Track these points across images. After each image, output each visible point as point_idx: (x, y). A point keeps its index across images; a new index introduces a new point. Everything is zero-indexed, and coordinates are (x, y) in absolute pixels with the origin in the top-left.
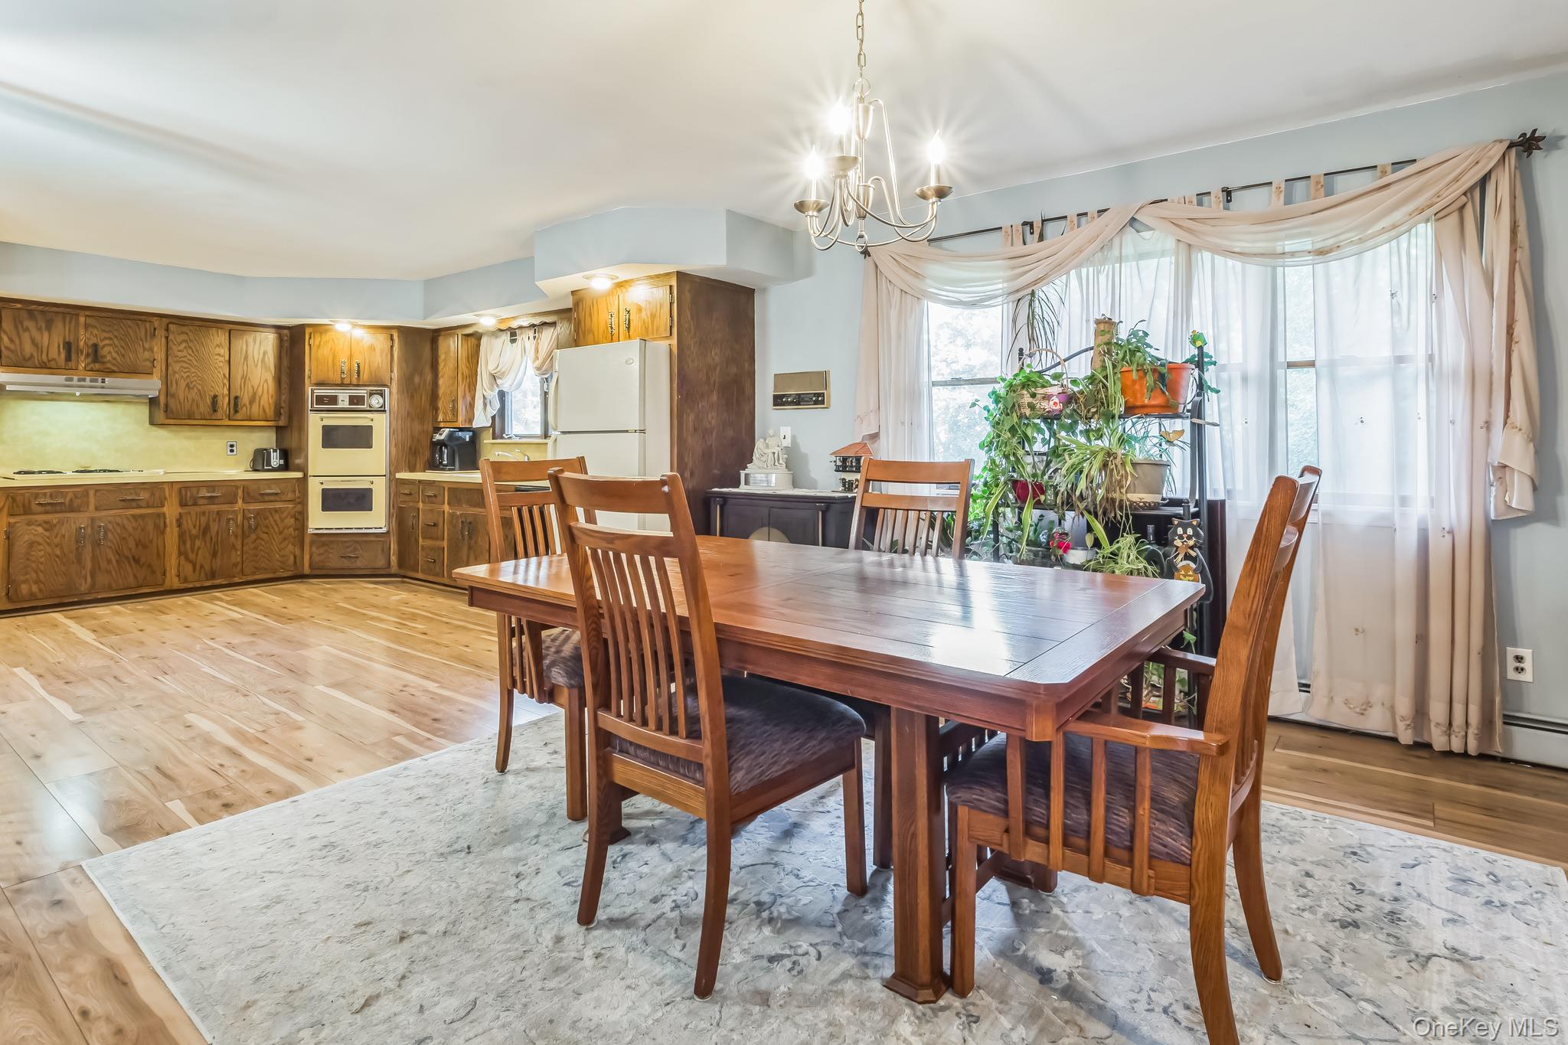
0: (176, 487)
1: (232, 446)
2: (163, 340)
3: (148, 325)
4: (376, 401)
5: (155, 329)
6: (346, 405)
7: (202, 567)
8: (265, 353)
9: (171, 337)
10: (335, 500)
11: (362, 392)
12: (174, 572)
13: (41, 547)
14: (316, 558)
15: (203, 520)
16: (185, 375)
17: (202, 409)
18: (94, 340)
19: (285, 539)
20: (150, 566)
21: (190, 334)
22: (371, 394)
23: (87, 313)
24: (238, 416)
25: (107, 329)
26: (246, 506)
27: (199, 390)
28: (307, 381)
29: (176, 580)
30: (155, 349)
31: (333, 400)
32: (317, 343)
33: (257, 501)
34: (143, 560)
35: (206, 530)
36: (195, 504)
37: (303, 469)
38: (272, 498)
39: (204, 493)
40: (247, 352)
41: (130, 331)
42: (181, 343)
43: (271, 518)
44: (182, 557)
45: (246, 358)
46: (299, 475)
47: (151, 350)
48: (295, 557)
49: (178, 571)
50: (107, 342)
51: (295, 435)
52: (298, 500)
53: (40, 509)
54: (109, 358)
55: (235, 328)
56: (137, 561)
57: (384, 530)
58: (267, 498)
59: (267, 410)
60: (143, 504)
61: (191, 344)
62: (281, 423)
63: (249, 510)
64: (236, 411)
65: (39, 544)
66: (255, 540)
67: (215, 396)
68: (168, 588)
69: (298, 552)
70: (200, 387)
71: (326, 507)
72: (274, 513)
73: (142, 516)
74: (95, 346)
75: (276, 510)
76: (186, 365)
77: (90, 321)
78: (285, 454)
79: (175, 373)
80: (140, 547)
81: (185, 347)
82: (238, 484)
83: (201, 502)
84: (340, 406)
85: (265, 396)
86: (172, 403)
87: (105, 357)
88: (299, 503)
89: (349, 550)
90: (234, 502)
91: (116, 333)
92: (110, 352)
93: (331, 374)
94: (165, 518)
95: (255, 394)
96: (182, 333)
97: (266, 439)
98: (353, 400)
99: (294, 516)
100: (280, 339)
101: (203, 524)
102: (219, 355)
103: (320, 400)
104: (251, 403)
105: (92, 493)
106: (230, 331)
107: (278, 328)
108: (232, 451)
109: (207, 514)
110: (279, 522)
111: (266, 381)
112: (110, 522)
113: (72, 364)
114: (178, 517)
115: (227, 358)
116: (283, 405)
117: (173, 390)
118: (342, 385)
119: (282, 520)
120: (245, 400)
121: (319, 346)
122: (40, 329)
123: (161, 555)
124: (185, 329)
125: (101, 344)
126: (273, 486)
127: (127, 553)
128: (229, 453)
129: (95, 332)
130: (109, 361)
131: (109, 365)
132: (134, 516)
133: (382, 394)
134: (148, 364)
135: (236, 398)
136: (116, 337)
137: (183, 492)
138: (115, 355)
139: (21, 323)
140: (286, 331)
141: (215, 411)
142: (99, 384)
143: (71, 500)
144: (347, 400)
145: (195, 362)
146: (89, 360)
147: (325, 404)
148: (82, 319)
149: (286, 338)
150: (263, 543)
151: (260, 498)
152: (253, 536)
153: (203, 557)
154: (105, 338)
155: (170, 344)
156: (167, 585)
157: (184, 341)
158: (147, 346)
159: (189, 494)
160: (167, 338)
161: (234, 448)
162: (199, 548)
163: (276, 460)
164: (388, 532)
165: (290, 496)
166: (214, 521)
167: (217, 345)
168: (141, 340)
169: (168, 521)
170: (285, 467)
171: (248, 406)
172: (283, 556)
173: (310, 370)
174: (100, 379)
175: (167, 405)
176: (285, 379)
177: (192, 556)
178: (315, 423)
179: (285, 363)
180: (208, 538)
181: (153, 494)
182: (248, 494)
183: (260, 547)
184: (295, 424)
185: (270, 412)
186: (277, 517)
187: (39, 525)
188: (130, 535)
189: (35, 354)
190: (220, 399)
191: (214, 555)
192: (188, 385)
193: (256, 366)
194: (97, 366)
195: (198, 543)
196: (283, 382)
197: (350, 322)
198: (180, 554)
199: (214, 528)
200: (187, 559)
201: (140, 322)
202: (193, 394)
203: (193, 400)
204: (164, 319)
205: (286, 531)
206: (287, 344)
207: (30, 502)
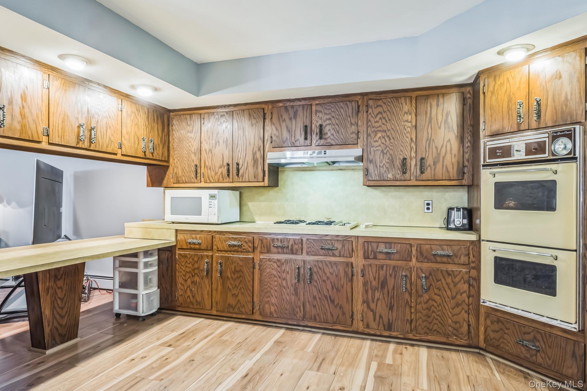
0: (361, 241)
7: (381, 317)
12: (359, 316)
13: (275, 279)
15: (382, 273)
19: (457, 305)
20: (341, 307)
26: (419, 265)
28: (481, 134)
29: (361, 324)
33: (429, 261)
34: (336, 303)
35: (384, 284)
36: (375, 258)
37: (479, 231)
38: (444, 259)
39: (382, 248)
43: (443, 280)
44: (365, 305)
48: (469, 326)
49: (363, 316)
52: (472, 265)
53: (275, 250)
56: (333, 301)
58: (438, 259)
60: (336, 253)
65: (275, 276)
66: (428, 301)
68: (356, 330)
69: (472, 321)
73: (335, 263)
75: (448, 273)
80: (335, 290)
82: (412, 242)
83: (380, 256)
85: (449, 155)
88: (473, 268)
90: (408, 259)
94: (352, 267)
99: (468, 282)
101: (382, 279)
104: (435, 165)
105: (304, 240)
109: (385, 268)
110: (452, 286)
111: (450, 141)
112: (315, 266)
114: (362, 267)
119: (455, 285)
120: (431, 161)
123: (351, 300)
126: (445, 247)
127: (326, 293)
132: (331, 263)
137: (366, 244)
143: (292, 245)
150: (435, 304)
152: (426, 296)
153: (381, 308)
156: (354, 328)
159: (370, 248)
162: (378, 299)
166: (391, 276)
169: (355, 270)
172: (455, 323)
177: (373, 306)
180: (385, 291)
181: (344, 246)
182: (421, 253)
183: (433, 308)
186: (449, 280)
187: (275, 262)
188: (328, 278)
191: (391, 308)
195: (377, 294)
198: (364, 302)
199: (391, 282)
200: (369, 307)
205: (459, 296)
207: (270, 244)
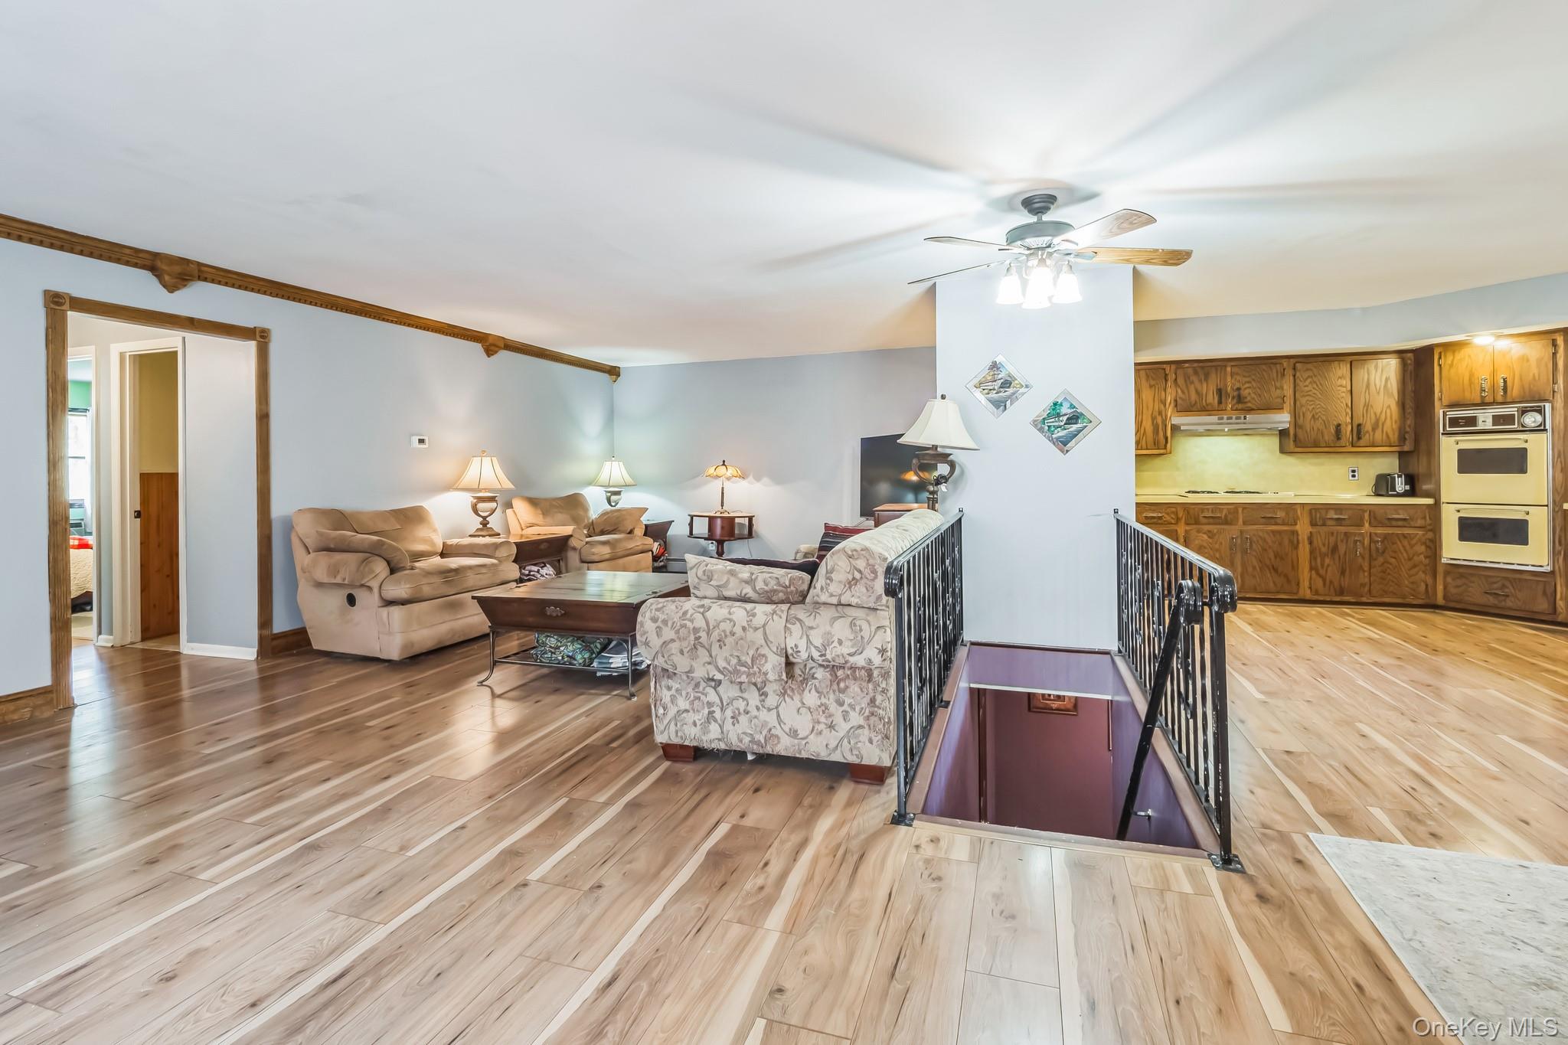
0: (1307, 508)
1: (1354, 471)
2: (1292, 378)
3: (1278, 366)
4: (1531, 419)
5: (1284, 370)
6: (1489, 426)
7: (1331, 582)
8: (1387, 380)
9: (1298, 374)
10: (1474, 529)
11: (1511, 410)
12: (1307, 584)
13: (1206, 551)
14: (1453, 591)
15: (1332, 540)
16: (1311, 408)
17: (1326, 438)
18: (1237, 385)
19: (1415, 566)
20: (1286, 576)
21: (1314, 370)
22: (1524, 412)
23: (1232, 364)
24: (1362, 442)
25: (1247, 374)
26: (1373, 530)
27: (1323, 420)
28: (1437, 403)
29: (1308, 591)
30: (1285, 387)
31: (1472, 421)
32: (1449, 361)
33: (1383, 526)
34: (1280, 570)
35: (1334, 549)
36: (1324, 525)
37: (1435, 494)
38: (1400, 523)
39: (1332, 515)
40: (1368, 380)
41: (1264, 373)
42: (1307, 379)
43: (1399, 542)
44: (1313, 572)
45: (1368, 386)
46: (1430, 501)
47: (1282, 388)
48: (1427, 585)
49: (1310, 584)
50: (1247, 385)
51: (1424, 460)
52: (1429, 527)
53: (1204, 521)
54: (1249, 398)
55: (1356, 359)
56: (1276, 570)
57: (1548, 569)
58: (1394, 523)
59: (1391, 436)
60: (1279, 521)
61: (1315, 379)
62: (1406, 448)
63: (1376, 534)
64: (1359, 438)
65: (1205, 548)
66: (1383, 564)
67: (1339, 425)
68: (1302, 597)
69: (1430, 581)
70: (1324, 418)
71: (1463, 537)
72: (1402, 538)
73: (1280, 532)
74: (1239, 389)
75: (1405, 536)
76: (1311, 399)
77: (1235, 370)
78: (1411, 480)
79: (1302, 406)
80: (1278, 559)
81: (1311, 382)
82: (1365, 507)
83: (1330, 523)
84: (1480, 427)
85: (1388, 422)
86: (1300, 432)
87: (1246, 398)
88: (1431, 531)
89: (1495, 586)
90: (1360, 525)
91: (1253, 377)
92: (1249, 394)
93: (1467, 395)
94: (1298, 535)
95: (1377, 421)
96: (1307, 370)
97: (1389, 464)
98: (1497, 419)
99: (1424, 543)
100: (1404, 364)
101: (1332, 544)
102: (1341, 386)
103: (1454, 422)
104: (1374, 430)
105: (1240, 510)
106: (1351, 362)
107: (1400, 353)
108: (1354, 476)
109: (1335, 534)
110: (1408, 547)
111: (1389, 407)
112: (1254, 535)
113: (1223, 406)
114: (1309, 535)
115: (1349, 388)
116: (1408, 429)
117: (1300, 421)
118: (1483, 404)
119: (1412, 546)
120: (1368, 427)
121: (1451, 366)
122: (1200, 381)
123: (1295, 567)
124: (1309, 366)
125: (1243, 388)
126: (1400, 512)
127: (1268, 562)
128: (1351, 478)
129: (1238, 378)
130: (1249, 402)
131: (1249, 405)
132: (1273, 532)
133: (1540, 411)
134: (1280, 400)
135: (1359, 425)
136: (1253, 380)
137: (1313, 511)
138: (1253, 395)
139: (1189, 378)
140: (1410, 355)
141: (1339, 438)
142: (1242, 420)
143: (1226, 515)
144: (1490, 421)
145: (1320, 396)
146: (1235, 401)
147: (1462, 426)
148: (1229, 369)
149: (1409, 362)
150: (1390, 567)
151: (1386, 522)
152: (1381, 560)
153: (1332, 573)
154: (1246, 383)
155: (1298, 381)
156: (1301, 595)
157: (1309, 377)
158: (1278, 384)
159: (1318, 515)
160: (1294, 376)
161: (1356, 474)
162: (1328, 566)
163: (1400, 485)
164: (1553, 572)
165: (1420, 522)
166: (1342, 541)
167: (1340, 378)
168: (1274, 380)
169: (1300, 538)
170: (1412, 493)
171: (1372, 434)
172: (1413, 583)
173: (1441, 391)
174: (1242, 416)
175: (1295, 435)
176: (1409, 404)
177: (1322, 572)
178: (1449, 448)
179: (1410, 387)
180: (1337, 557)
181: (1287, 514)
182: (1375, 518)
183: (1388, 571)
184: (1423, 446)
185: (1394, 437)
186: (1406, 543)
187: (1204, 533)
188: (1270, 547)
189: (1198, 401)
190: (1343, 428)
191: (1343, 573)
192: (1313, 416)
193: (1378, 393)
194: (1240, 406)
195: (1327, 561)
196: (1407, 406)
197: (1492, 334)
198: (1311, 569)
199: (1342, 548)
200: (1318, 574)
201: (1272, 365)
202: (1319, 424)
203: (1318, 429)
204: (1292, 360)
205: (1415, 558)
206: (1411, 368)
207: (1198, 515)
